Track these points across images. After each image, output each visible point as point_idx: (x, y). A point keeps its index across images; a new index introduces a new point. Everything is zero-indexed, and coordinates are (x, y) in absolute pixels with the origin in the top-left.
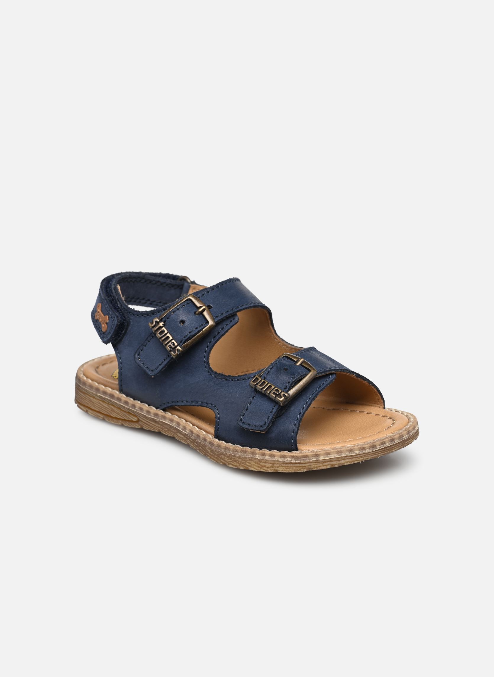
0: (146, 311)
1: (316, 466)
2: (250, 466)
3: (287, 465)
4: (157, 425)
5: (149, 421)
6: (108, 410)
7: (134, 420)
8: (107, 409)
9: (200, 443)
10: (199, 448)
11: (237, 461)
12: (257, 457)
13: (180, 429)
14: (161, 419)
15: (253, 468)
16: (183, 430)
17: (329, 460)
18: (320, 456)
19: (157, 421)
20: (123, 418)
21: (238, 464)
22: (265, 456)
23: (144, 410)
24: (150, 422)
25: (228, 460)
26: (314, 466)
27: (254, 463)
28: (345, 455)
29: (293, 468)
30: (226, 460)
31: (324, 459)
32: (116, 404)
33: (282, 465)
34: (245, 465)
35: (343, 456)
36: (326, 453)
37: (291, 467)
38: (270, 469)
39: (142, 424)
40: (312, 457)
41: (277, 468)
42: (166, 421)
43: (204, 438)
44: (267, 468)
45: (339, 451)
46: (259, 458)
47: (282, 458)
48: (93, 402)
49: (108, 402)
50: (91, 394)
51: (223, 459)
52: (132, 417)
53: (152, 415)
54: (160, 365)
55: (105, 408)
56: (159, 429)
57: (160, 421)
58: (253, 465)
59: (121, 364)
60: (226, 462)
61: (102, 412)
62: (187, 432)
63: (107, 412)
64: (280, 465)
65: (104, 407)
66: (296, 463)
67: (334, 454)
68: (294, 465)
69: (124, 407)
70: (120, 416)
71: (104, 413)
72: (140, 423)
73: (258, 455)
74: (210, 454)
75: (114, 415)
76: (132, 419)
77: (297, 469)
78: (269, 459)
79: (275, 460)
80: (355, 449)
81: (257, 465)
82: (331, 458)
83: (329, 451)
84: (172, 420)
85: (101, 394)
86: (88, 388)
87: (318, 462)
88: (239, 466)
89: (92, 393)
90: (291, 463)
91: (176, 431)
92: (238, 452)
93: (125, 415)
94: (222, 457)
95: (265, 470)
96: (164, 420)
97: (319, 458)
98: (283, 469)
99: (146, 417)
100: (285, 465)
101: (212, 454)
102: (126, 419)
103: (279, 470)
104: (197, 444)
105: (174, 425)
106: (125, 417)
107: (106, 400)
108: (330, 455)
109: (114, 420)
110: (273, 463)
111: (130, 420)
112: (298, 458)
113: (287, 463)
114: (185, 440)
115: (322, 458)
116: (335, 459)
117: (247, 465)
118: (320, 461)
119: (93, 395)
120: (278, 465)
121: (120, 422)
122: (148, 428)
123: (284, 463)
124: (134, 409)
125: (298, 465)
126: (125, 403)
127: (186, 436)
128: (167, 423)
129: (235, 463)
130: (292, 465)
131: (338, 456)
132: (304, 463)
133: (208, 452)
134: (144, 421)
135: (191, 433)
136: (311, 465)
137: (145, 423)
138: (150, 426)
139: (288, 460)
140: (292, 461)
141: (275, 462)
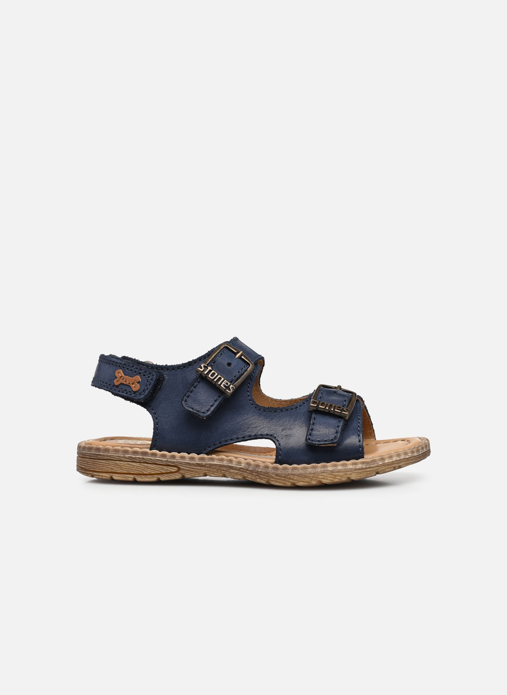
0: (183, 364)
1: (383, 469)
2: (323, 479)
3: (359, 471)
4: (203, 468)
5: (193, 467)
6: (139, 469)
7: (173, 471)
8: (138, 467)
9: (260, 471)
10: (260, 477)
11: (309, 477)
12: (329, 469)
13: (233, 465)
14: (208, 462)
15: (327, 480)
16: (237, 465)
17: (392, 463)
18: (385, 459)
19: (204, 464)
20: (160, 471)
21: (310, 480)
22: (337, 466)
23: (187, 457)
24: (195, 467)
25: (299, 479)
26: (381, 469)
27: (327, 474)
28: (403, 458)
29: (364, 473)
30: (295, 479)
31: (388, 462)
32: (150, 460)
33: (355, 471)
34: (318, 478)
35: (401, 458)
36: (389, 456)
37: (362, 472)
38: (344, 477)
39: (184, 472)
40: (379, 461)
41: (350, 475)
42: (215, 462)
43: (265, 466)
44: (341, 476)
45: (398, 454)
46: (331, 470)
47: (354, 466)
48: (119, 466)
49: (139, 460)
50: (118, 458)
51: (291, 479)
52: (171, 469)
53: (197, 460)
54: (211, 406)
55: (136, 467)
56: (205, 472)
57: (206, 464)
58: (327, 477)
59: (157, 419)
60: (295, 480)
61: (132, 472)
62: (243, 466)
63: (139, 471)
64: (353, 472)
65: (134, 467)
66: (366, 468)
67: (395, 457)
68: (365, 470)
69: (162, 461)
70: (156, 471)
71: (135, 473)
72: (181, 471)
73: (330, 467)
74: (276, 479)
75: (148, 471)
76: (171, 470)
77: (368, 473)
78: (341, 469)
79: (347, 468)
80: (408, 452)
81: (330, 476)
82: (393, 460)
83: (391, 455)
84: (222, 460)
85: (130, 455)
86: (112, 453)
87: (384, 465)
88: (311, 481)
89: (118, 456)
90: (363, 469)
91: (228, 468)
92: (307, 469)
93: (162, 468)
94: (290, 477)
95: (338, 479)
96: (212, 462)
97: (385, 461)
98: (356, 475)
99: (190, 464)
100: (357, 471)
101: (277, 477)
102: (163, 472)
103: (352, 477)
104: (257, 473)
105: (225, 463)
106: (161, 471)
107: (137, 459)
108: (392, 458)
109: (148, 476)
110: (347, 471)
111: (168, 471)
112: (368, 463)
113: (359, 469)
114: (241, 474)
115: (387, 461)
116: (396, 462)
117: (320, 478)
118: (386, 464)
119: (120, 458)
120: (350, 473)
121: (156, 477)
122: (191, 474)
123: (356, 469)
124: (174, 459)
125: (369, 470)
126: (162, 456)
127: (241, 470)
128: (216, 463)
129: (306, 479)
130: (363, 470)
131: (398, 459)
132: (374, 467)
133: (272, 477)
134: (186, 468)
135: (247, 465)
136: (379, 469)
137: (187, 470)
138: (193, 472)
139: (360, 466)
140: (363, 467)
141: (348, 470)
